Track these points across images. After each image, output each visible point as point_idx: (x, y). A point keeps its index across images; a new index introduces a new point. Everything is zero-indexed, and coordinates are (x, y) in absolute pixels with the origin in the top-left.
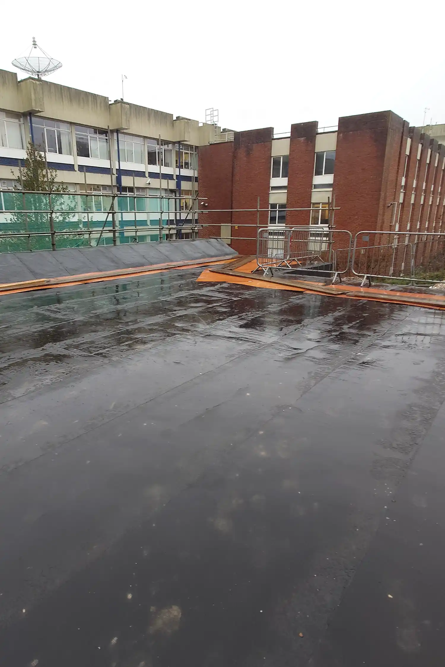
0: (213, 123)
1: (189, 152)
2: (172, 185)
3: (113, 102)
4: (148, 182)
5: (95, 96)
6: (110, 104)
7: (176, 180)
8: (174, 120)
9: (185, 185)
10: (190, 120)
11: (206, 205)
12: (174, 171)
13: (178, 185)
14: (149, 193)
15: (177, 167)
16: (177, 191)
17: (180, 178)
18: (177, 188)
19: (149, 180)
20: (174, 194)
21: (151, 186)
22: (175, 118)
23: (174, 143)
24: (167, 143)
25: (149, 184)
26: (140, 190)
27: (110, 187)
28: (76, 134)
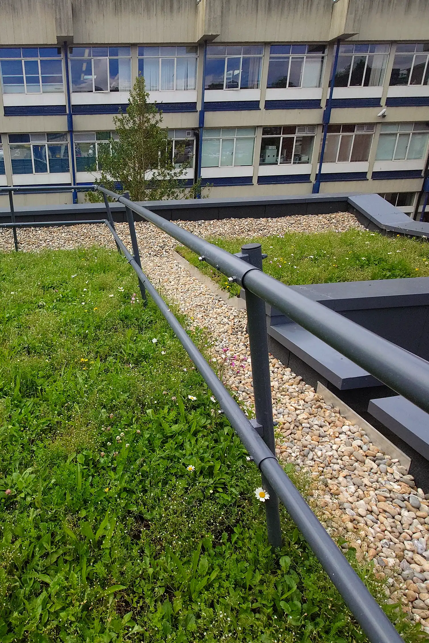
4: (382, 114)
14: (378, 132)
19: (386, 110)
25: (384, 116)
26: (365, 128)
27: (312, 127)
28: (271, 58)
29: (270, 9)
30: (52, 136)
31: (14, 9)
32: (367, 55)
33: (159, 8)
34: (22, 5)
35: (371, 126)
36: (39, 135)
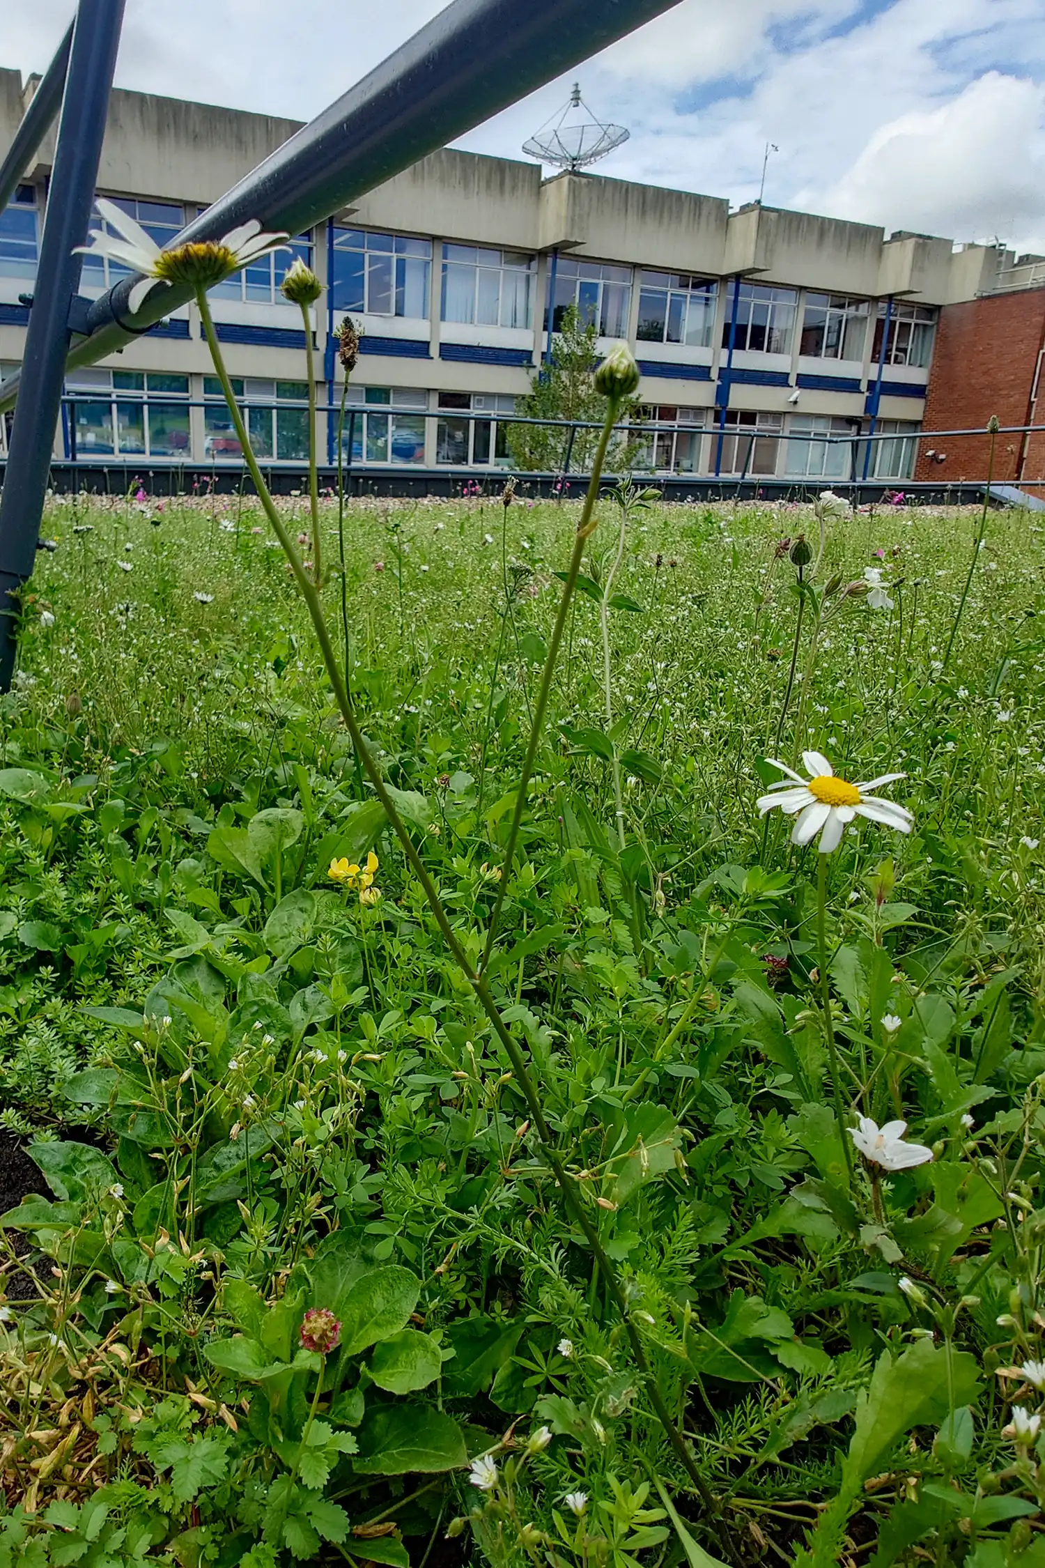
0: (994, 242)
1: (913, 321)
2: (852, 405)
3: (736, 210)
4: (792, 399)
5: (697, 201)
6: (730, 216)
7: (867, 394)
8: (885, 243)
9: (890, 407)
10: (929, 238)
11: (942, 456)
12: (865, 372)
13: (871, 405)
14: (787, 427)
15: (874, 360)
16: (866, 422)
17: (879, 389)
18: (865, 412)
19: (796, 393)
20: (854, 428)
21: (800, 409)
22: (887, 237)
23: (875, 300)
24: (858, 300)
25: (795, 402)
26: (770, 420)
27: (699, 411)
28: (642, 290)
29: (644, 212)
30: (285, 387)
31: (240, 141)
32: (770, 303)
33: (483, 184)
34: (254, 140)
35: (777, 416)
36: (262, 383)
